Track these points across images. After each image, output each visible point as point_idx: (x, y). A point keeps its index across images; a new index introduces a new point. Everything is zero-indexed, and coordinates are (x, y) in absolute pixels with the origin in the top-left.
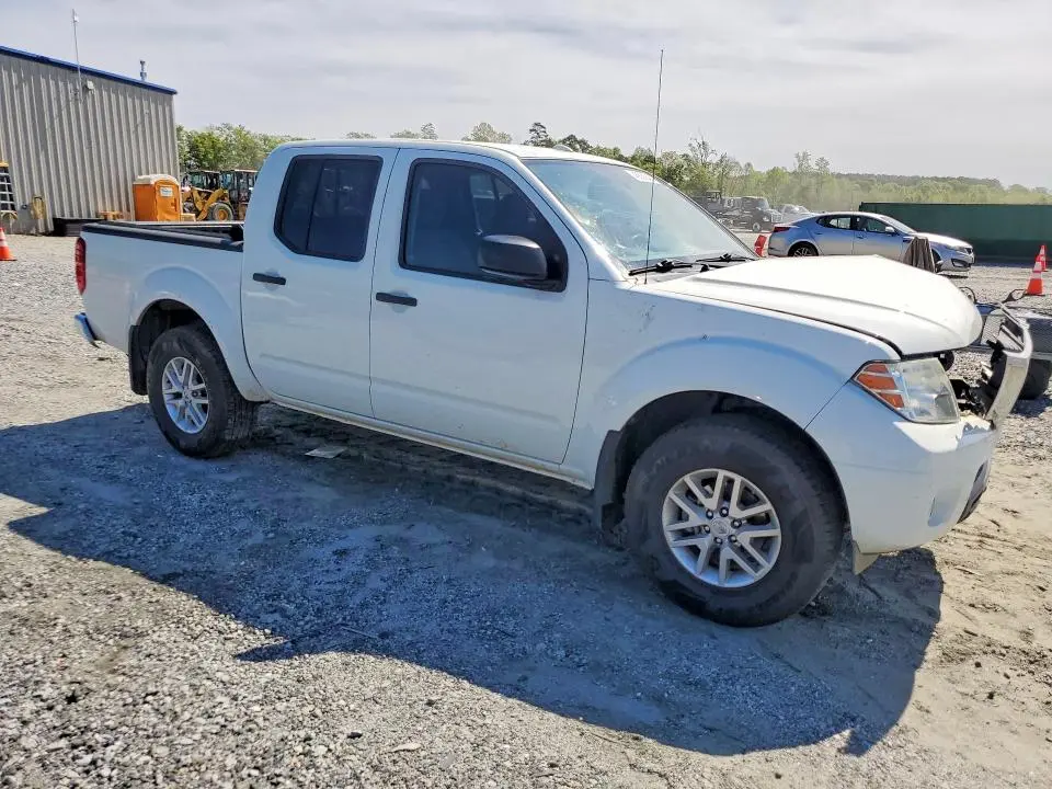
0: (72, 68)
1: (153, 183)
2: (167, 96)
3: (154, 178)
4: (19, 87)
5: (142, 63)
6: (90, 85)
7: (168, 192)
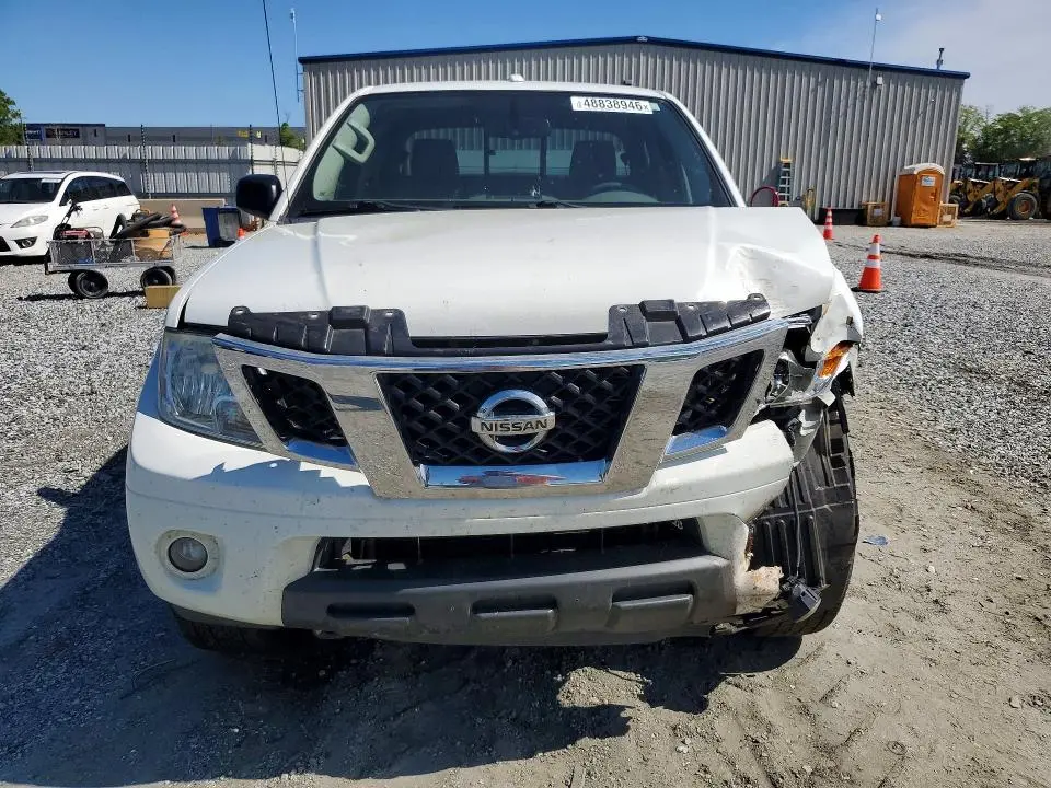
0: (863, 66)
1: (916, 173)
2: (957, 81)
3: (918, 168)
4: (815, 90)
5: (941, 50)
6: (880, 80)
7: (931, 181)
